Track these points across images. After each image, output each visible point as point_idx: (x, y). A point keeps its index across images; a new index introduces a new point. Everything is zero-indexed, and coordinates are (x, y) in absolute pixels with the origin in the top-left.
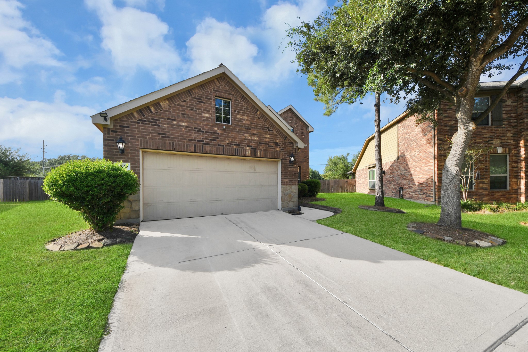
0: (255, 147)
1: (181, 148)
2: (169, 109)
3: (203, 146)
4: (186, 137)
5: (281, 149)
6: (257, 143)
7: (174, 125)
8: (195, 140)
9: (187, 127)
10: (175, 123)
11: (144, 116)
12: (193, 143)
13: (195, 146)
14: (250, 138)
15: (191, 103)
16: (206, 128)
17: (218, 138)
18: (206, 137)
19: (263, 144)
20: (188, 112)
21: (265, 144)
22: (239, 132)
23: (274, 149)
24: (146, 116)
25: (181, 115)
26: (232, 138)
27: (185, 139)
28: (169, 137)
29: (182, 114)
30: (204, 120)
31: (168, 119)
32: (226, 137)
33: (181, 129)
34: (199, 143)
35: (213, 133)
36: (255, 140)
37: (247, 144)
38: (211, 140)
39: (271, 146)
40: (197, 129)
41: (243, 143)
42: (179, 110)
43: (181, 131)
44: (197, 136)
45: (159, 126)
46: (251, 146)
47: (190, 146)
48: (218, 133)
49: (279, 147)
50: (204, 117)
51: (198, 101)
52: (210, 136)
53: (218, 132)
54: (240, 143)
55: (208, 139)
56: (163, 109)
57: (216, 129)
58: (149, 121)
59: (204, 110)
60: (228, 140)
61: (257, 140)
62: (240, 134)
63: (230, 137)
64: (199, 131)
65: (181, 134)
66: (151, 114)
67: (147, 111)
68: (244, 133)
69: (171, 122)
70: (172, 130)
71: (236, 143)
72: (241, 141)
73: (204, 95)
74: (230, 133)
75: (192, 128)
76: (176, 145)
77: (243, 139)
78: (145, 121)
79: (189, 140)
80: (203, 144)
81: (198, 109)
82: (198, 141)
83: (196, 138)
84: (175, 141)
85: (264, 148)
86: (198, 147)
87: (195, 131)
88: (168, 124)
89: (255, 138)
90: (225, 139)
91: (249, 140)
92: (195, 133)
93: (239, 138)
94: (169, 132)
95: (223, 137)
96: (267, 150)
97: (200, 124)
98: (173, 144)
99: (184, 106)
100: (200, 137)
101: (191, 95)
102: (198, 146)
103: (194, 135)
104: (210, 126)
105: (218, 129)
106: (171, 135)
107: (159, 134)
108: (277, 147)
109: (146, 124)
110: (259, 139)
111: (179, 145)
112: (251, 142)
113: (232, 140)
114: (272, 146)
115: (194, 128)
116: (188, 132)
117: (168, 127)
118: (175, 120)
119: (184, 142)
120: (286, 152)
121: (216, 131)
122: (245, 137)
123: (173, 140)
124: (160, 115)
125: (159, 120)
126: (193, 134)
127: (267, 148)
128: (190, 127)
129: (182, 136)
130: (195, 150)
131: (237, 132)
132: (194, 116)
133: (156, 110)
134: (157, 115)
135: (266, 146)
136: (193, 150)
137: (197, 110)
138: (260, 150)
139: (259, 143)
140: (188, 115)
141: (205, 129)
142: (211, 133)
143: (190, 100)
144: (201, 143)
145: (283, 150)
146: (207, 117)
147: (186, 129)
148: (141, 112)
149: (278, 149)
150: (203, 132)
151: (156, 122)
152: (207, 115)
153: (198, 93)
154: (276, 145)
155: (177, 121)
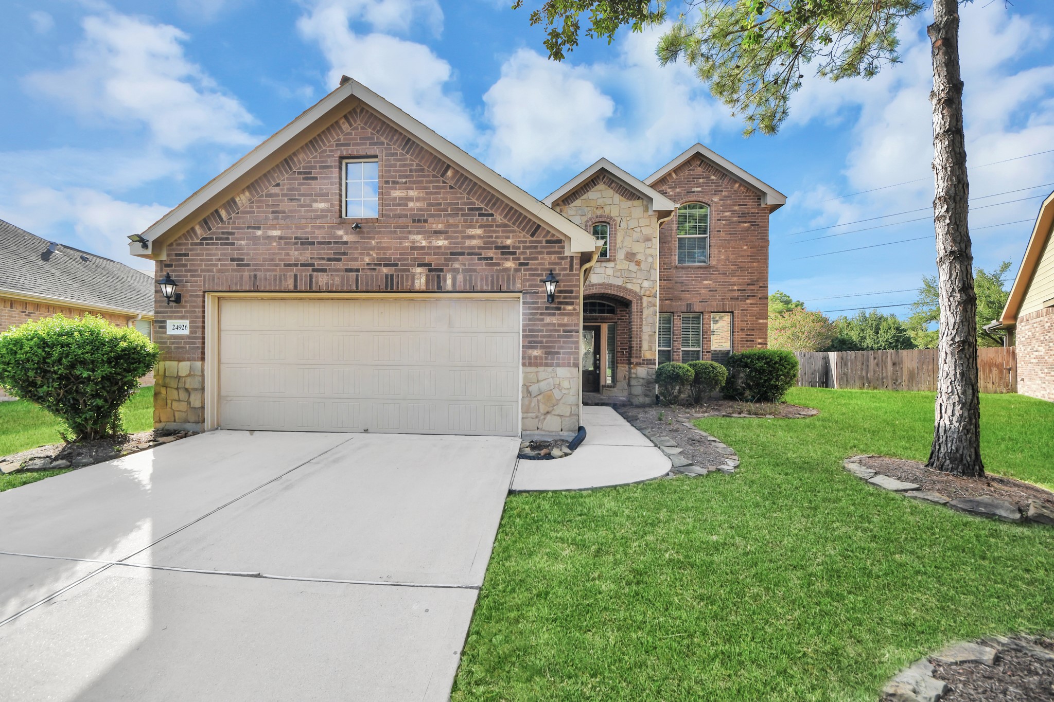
0: (439, 265)
1: (270, 284)
2: (251, 207)
3: (311, 276)
4: (280, 260)
5: (521, 264)
6: (446, 254)
7: (258, 238)
8: (296, 265)
9: (281, 238)
10: (259, 233)
11: (210, 229)
12: (292, 271)
13: (296, 276)
14: (424, 243)
15: (290, 184)
16: (320, 235)
17: (345, 254)
18: (318, 254)
19: (462, 254)
20: (286, 205)
21: (469, 254)
22: (395, 232)
23: (498, 264)
24: (214, 230)
25: (271, 216)
26: (379, 248)
27: (276, 265)
28: (248, 265)
29: (273, 212)
30: (317, 218)
31: (248, 228)
32: (365, 249)
33: (270, 243)
34: (304, 271)
35: (335, 243)
36: (439, 247)
37: (415, 259)
38: (329, 260)
39: (486, 259)
40: (300, 239)
41: (407, 259)
42: (268, 206)
43: (270, 249)
44: (301, 254)
45: (233, 244)
46: (430, 265)
47: (285, 279)
48: (346, 243)
49: (514, 259)
50: (316, 210)
51: (304, 179)
52: (327, 252)
53: (345, 239)
54: (399, 259)
55: (323, 259)
56: (241, 209)
57: (340, 233)
58: (217, 239)
59: (316, 195)
60: (368, 255)
61: (446, 248)
62: (400, 238)
63: (373, 249)
64: (306, 242)
65: (269, 254)
66: (220, 225)
67: (215, 218)
68: (410, 233)
69: (254, 233)
70: (255, 249)
71: (390, 259)
72: (401, 254)
73: (316, 162)
74: (374, 239)
75: (291, 239)
76: (260, 280)
77: (407, 248)
78: (211, 239)
79: (286, 265)
80: (314, 270)
81: (303, 195)
82: (303, 265)
83: (297, 259)
84: (260, 270)
85: (464, 265)
86: (301, 280)
87: (296, 244)
88: (248, 239)
89: (440, 243)
90: (361, 254)
91: (423, 248)
92: (296, 249)
93: (396, 249)
94: (248, 254)
95: (356, 249)
96: (475, 271)
97: (307, 227)
98: (255, 276)
99: (277, 195)
100: (306, 255)
101: (291, 169)
102: (301, 276)
103: (295, 255)
104: (329, 228)
105: (347, 233)
106: (252, 259)
107: (232, 260)
108: (507, 259)
109: (213, 244)
110: (450, 243)
111: (266, 279)
112: (429, 254)
113: (377, 254)
114: (491, 259)
115: (296, 238)
116: (283, 249)
117: (247, 244)
118: (259, 228)
119: (275, 270)
120: (536, 269)
121: (341, 237)
122: (413, 242)
123: (255, 270)
124: (234, 223)
125: (233, 234)
126: (291, 253)
127: (474, 264)
128: (286, 238)
129: (272, 260)
130: (295, 286)
131: (391, 232)
132: (295, 211)
133: (229, 214)
134: (229, 223)
135: (472, 259)
136: (291, 287)
137: (302, 198)
138: (456, 271)
139: (452, 254)
140: (284, 212)
141: (317, 238)
142: (329, 243)
143: (288, 179)
144: (308, 270)
145: (527, 264)
146: (323, 210)
147: (279, 244)
148: (206, 223)
149: (510, 264)
150: (313, 243)
151: (228, 239)
152: (322, 206)
153: (304, 160)
154: (503, 253)
155: (264, 228)
